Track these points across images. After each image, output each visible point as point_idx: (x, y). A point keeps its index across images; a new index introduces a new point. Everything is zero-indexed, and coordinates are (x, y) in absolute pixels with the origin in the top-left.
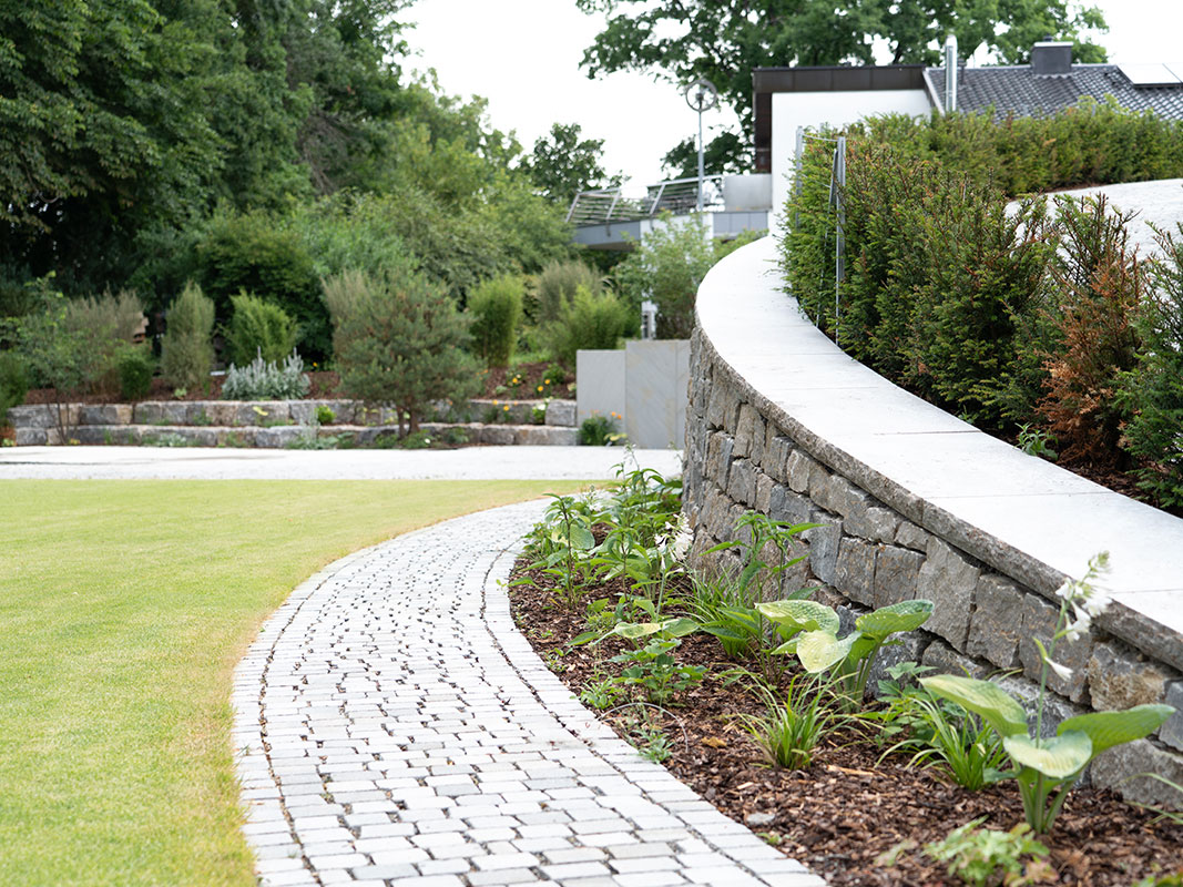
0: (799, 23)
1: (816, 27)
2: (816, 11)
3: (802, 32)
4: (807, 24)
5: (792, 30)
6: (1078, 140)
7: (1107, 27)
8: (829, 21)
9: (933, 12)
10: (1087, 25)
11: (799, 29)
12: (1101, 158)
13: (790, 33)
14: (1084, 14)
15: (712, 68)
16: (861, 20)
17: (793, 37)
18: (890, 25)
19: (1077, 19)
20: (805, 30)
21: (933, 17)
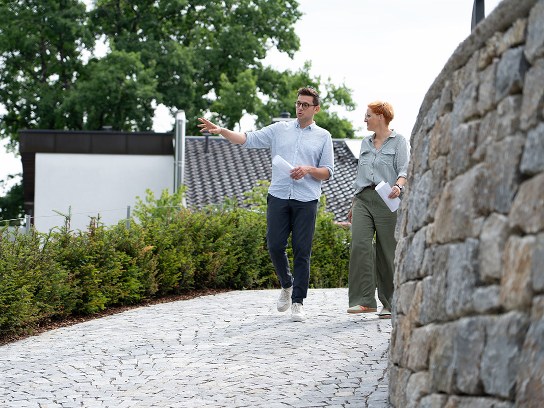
0: (83, 88)
1: (99, 93)
2: (98, 78)
3: (85, 96)
4: (90, 89)
5: (77, 94)
6: (189, 244)
7: (353, 105)
8: (109, 88)
9: (211, 84)
10: (337, 102)
11: (83, 94)
12: (217, 262)
13: (75, 96)
14: (335, 92)
15: (15, 123)
16: (138, 88)
17: (77, 100)
18: (166, 94)
19: (328, 96)
20: (88, 94)
21: (209, 88)
